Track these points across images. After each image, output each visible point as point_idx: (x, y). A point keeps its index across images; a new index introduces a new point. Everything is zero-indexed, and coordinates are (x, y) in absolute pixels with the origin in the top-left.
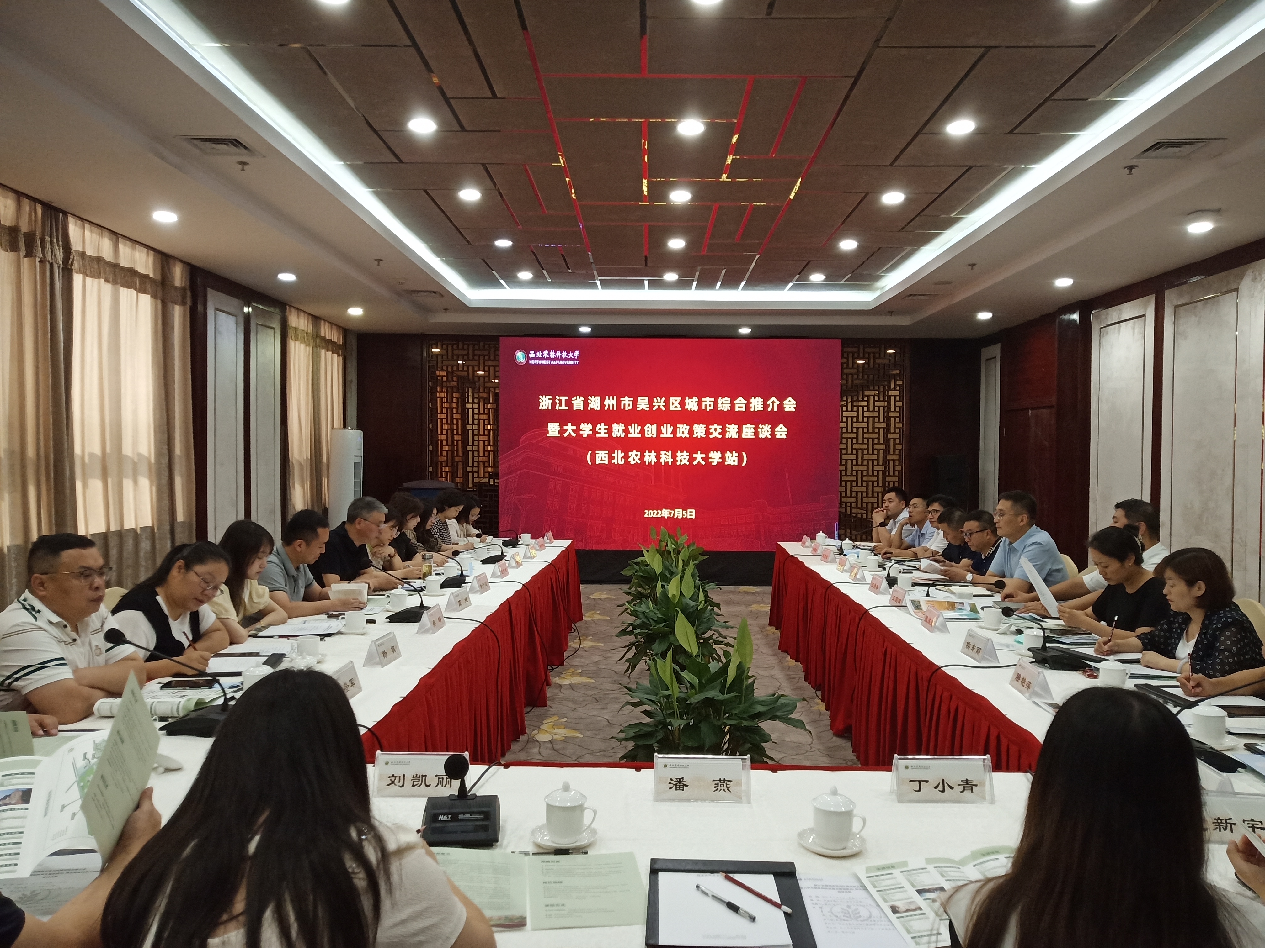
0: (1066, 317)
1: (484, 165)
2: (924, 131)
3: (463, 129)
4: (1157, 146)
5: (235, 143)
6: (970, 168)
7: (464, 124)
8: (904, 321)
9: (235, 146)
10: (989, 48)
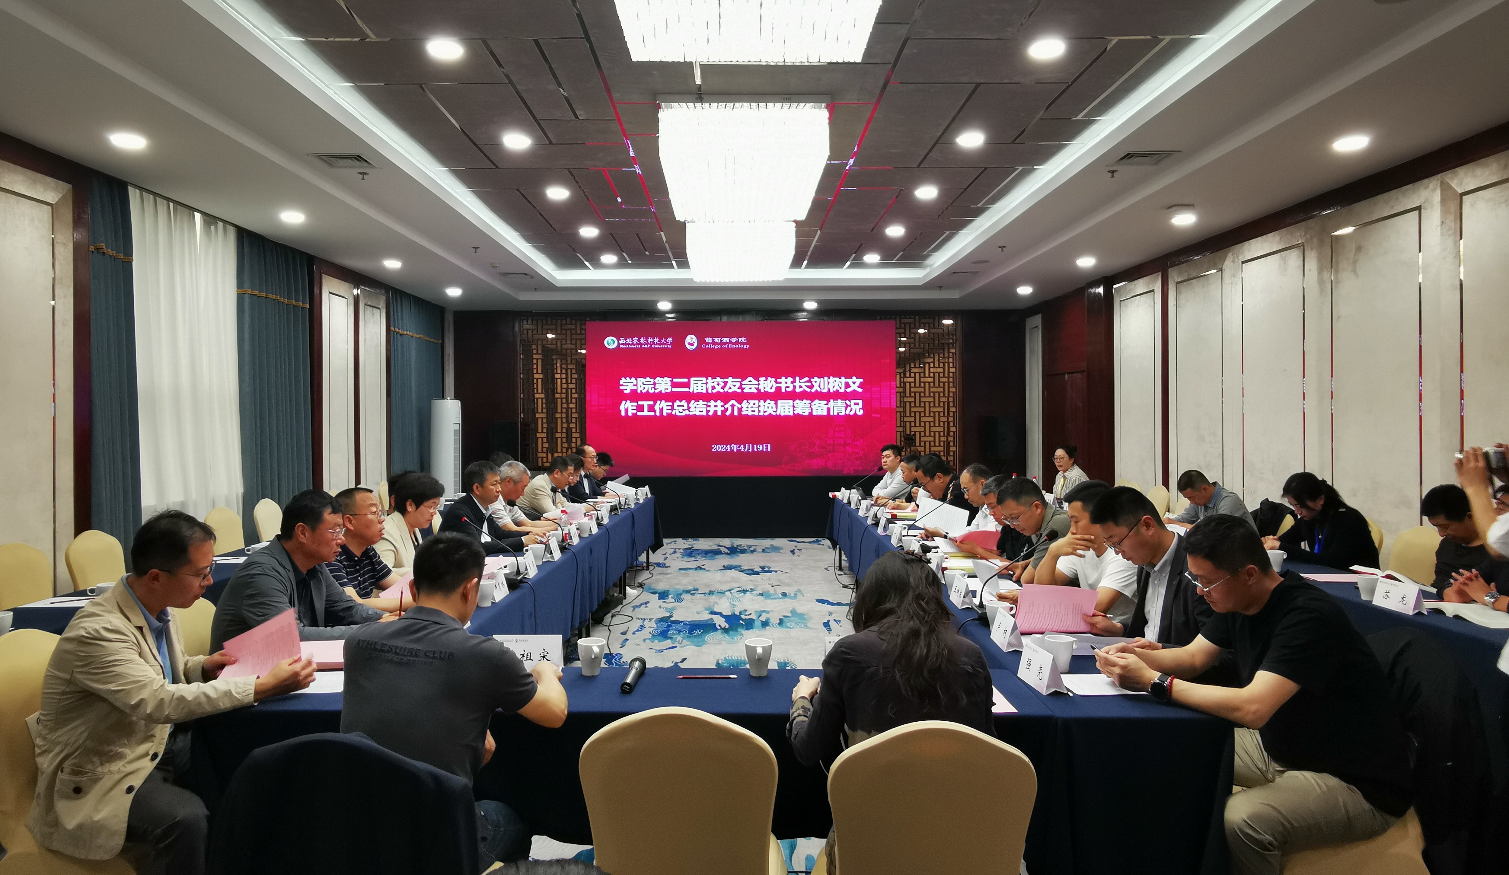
0: (1092, 291)
1: (568, 169)
2: (939, 142)
3: (551, 143)
4: (1128, 156)
5: (359, 158)
6: (986, 169)
7: (552, 140)
8: (954, 295)
9: (358, 160)
10: (978, 85)
